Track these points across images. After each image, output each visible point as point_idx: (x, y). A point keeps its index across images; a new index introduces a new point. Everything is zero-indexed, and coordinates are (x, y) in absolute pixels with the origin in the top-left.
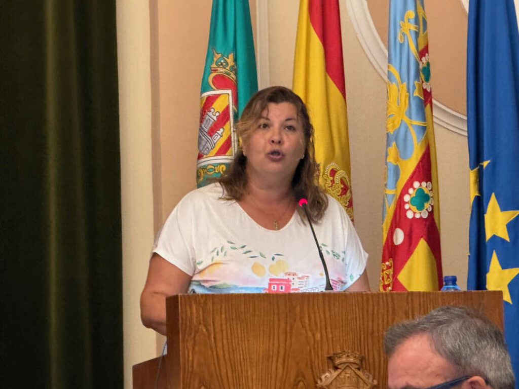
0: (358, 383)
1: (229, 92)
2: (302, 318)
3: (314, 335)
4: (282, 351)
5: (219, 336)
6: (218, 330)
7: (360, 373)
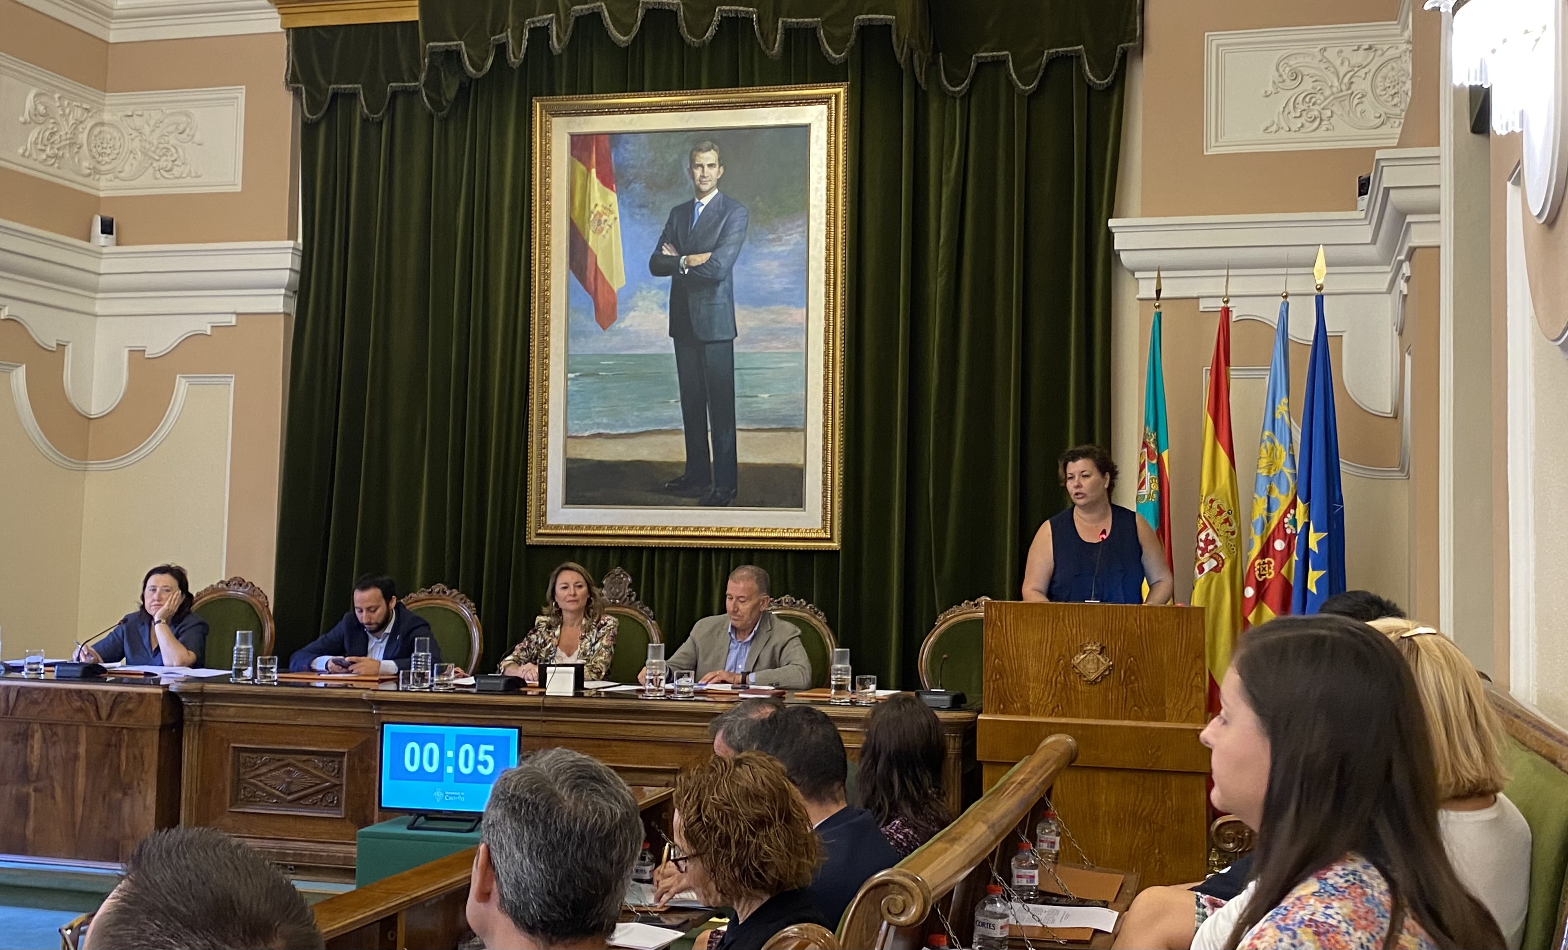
0: (1098, 664)
2: (1063, 620)
3: (1071, 631)
4: (1050, 640)
5: (1008, 628)
6: (1008, 624)
7: (1100, 657)
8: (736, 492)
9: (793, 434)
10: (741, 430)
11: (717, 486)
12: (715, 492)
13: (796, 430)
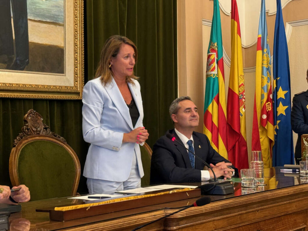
1: (215, 53)
8: (28, 60)
9: (58, 26)
10: (30, 20)
11: (17, 56)
12: (16, 60)
13: (60, 25)
